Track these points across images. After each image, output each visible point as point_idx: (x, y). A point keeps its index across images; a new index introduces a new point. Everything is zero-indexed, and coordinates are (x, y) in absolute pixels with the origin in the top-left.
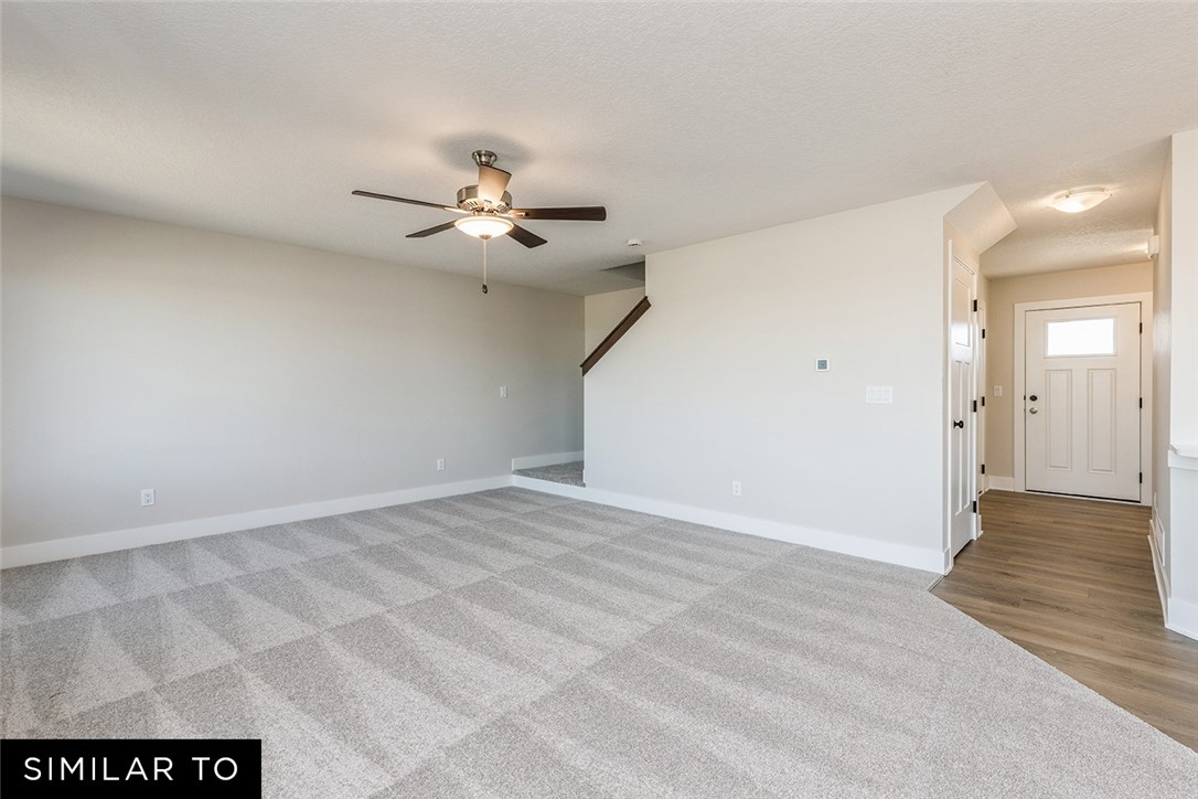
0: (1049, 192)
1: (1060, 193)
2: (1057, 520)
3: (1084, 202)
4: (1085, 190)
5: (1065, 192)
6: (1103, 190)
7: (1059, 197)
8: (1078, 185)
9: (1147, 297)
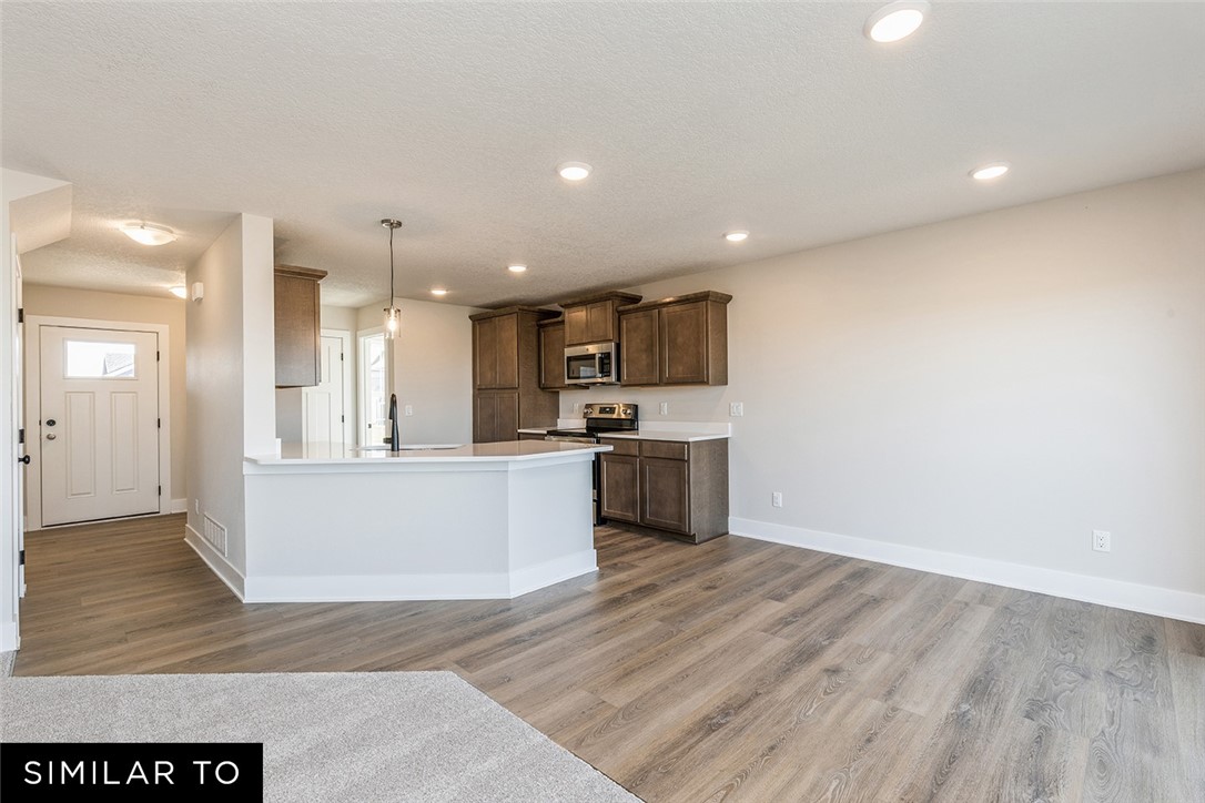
0: (122, 217)
1: (134, 221)
2: (99, 548)
3: (157, 238)
4: (157, 227)
5: (139, 221)
6: (172, 232)
7: (135, 224)
8: (154, 221)
9: (164, 329)
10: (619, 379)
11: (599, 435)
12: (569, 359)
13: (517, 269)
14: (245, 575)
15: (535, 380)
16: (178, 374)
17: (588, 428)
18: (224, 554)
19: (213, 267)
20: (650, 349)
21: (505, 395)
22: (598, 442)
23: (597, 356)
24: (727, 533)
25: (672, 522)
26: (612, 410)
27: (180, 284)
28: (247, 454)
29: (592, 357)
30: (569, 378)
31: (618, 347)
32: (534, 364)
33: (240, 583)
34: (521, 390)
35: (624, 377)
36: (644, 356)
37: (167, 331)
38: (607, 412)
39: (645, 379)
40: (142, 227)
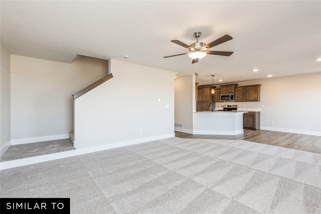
12: (222, 96)
15: (212, 100)
17: (224, 109)
18: (181, 128)
20: (243, 95)
21: (206, 103)
23: (230, 96)
24: (260, 129)
25: (251, 126)
26: (231, 106)
29: (229, 96)
30: (222, 100)
31: (235, 94)
35: (236, 100)
36: (242, 96)
38: (229, 107)
39: (242, 100)
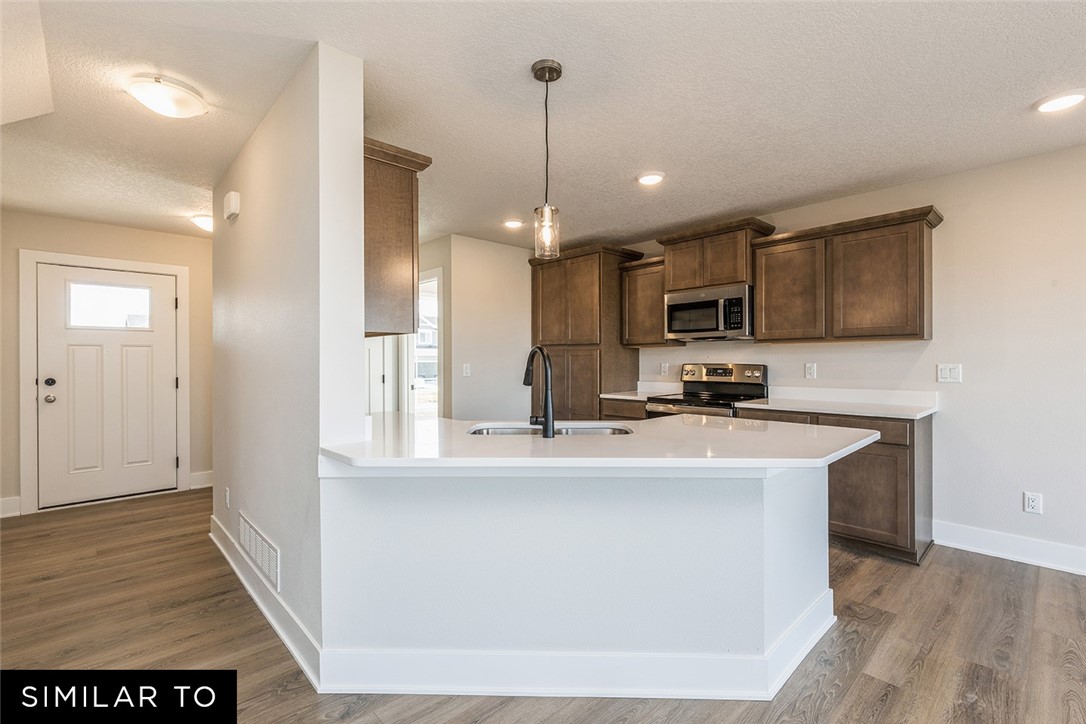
4: (180, 84)
5: (152, 69)
7: (146, 75)
9: (183, 271)
10: (752, 333)
11: (738, 405)
12: (672, 308)
13: (651, 180)
14: (320, 642)
15: (616, 334)
16: (203, 324)
17: (686, 394)
18: (275, 587)
19: (259, 169)
20: (810, 292)
21: (580, 353)
22: (735, 415)
23: (722, 303)
24: (932, 544)
25: (882, 532)
26: (728, 372)
27: (203, 212)
28: (323, 445)
29: (714, 303)
30: (671, 330)
31: (752, 289)
32: (615, 314)
33: (314, 657)
34: (602, 347)
35: (762, 329)
36: (798, 301)
37: (187, 273)
38: (721, 375)
39: (799, 333)
40: (157, 80)
